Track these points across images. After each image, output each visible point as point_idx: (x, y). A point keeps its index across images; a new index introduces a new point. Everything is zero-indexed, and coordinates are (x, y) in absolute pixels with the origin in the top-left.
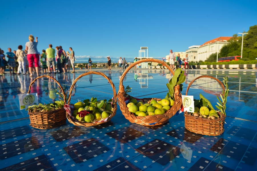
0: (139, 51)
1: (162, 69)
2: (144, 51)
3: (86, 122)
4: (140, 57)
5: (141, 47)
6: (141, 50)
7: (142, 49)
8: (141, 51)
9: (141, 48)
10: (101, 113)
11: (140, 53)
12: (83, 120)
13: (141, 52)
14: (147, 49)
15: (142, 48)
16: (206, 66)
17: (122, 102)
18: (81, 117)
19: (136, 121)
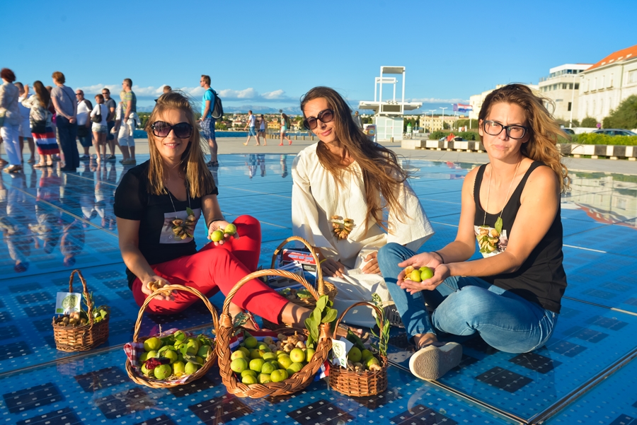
0: (376, 79)
1: (444, 149)
2: (393, 79)
3: (155, 379)
4: (378, 100)
5: (382, 68)
6: (381, 78)
7: (383, 73)
8: (381, 80)
9: (382, 71)
10: (185, 362)
11: (378, 85)
12: (152, 374)
13: (381, 82)
14: (402, 73)
15: (387, 71)
16: (590, 149)
17: (224, 350)
18: (149, 369)
19: (236, 391)
